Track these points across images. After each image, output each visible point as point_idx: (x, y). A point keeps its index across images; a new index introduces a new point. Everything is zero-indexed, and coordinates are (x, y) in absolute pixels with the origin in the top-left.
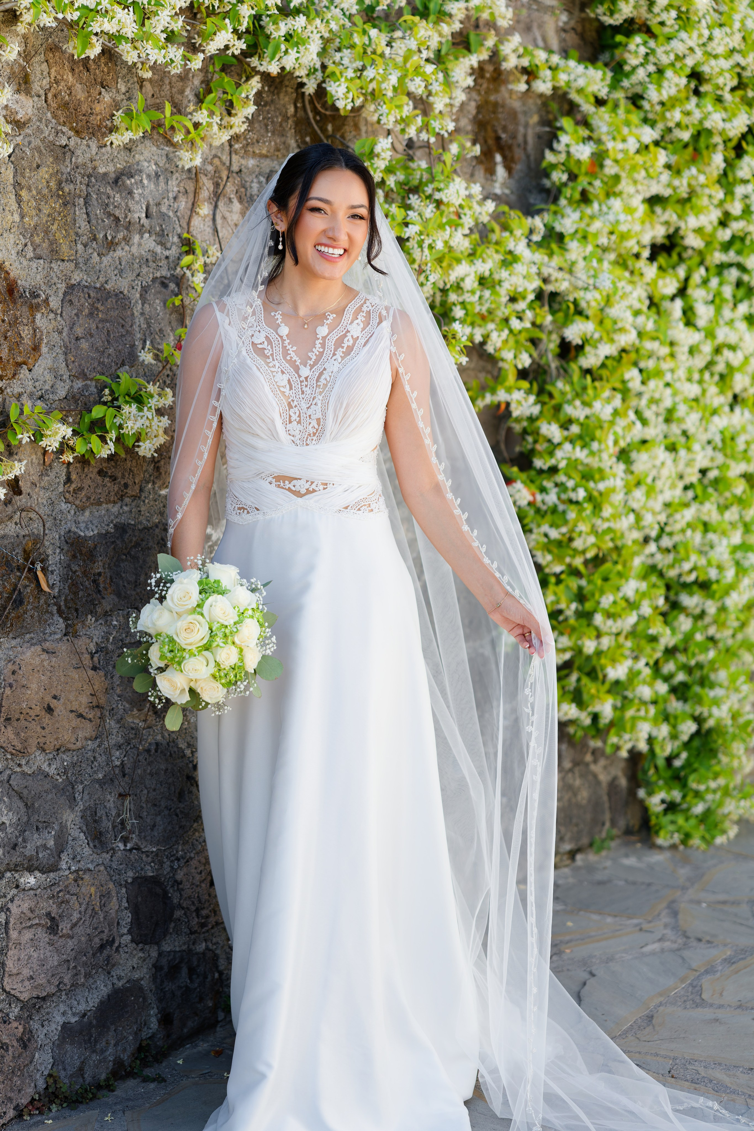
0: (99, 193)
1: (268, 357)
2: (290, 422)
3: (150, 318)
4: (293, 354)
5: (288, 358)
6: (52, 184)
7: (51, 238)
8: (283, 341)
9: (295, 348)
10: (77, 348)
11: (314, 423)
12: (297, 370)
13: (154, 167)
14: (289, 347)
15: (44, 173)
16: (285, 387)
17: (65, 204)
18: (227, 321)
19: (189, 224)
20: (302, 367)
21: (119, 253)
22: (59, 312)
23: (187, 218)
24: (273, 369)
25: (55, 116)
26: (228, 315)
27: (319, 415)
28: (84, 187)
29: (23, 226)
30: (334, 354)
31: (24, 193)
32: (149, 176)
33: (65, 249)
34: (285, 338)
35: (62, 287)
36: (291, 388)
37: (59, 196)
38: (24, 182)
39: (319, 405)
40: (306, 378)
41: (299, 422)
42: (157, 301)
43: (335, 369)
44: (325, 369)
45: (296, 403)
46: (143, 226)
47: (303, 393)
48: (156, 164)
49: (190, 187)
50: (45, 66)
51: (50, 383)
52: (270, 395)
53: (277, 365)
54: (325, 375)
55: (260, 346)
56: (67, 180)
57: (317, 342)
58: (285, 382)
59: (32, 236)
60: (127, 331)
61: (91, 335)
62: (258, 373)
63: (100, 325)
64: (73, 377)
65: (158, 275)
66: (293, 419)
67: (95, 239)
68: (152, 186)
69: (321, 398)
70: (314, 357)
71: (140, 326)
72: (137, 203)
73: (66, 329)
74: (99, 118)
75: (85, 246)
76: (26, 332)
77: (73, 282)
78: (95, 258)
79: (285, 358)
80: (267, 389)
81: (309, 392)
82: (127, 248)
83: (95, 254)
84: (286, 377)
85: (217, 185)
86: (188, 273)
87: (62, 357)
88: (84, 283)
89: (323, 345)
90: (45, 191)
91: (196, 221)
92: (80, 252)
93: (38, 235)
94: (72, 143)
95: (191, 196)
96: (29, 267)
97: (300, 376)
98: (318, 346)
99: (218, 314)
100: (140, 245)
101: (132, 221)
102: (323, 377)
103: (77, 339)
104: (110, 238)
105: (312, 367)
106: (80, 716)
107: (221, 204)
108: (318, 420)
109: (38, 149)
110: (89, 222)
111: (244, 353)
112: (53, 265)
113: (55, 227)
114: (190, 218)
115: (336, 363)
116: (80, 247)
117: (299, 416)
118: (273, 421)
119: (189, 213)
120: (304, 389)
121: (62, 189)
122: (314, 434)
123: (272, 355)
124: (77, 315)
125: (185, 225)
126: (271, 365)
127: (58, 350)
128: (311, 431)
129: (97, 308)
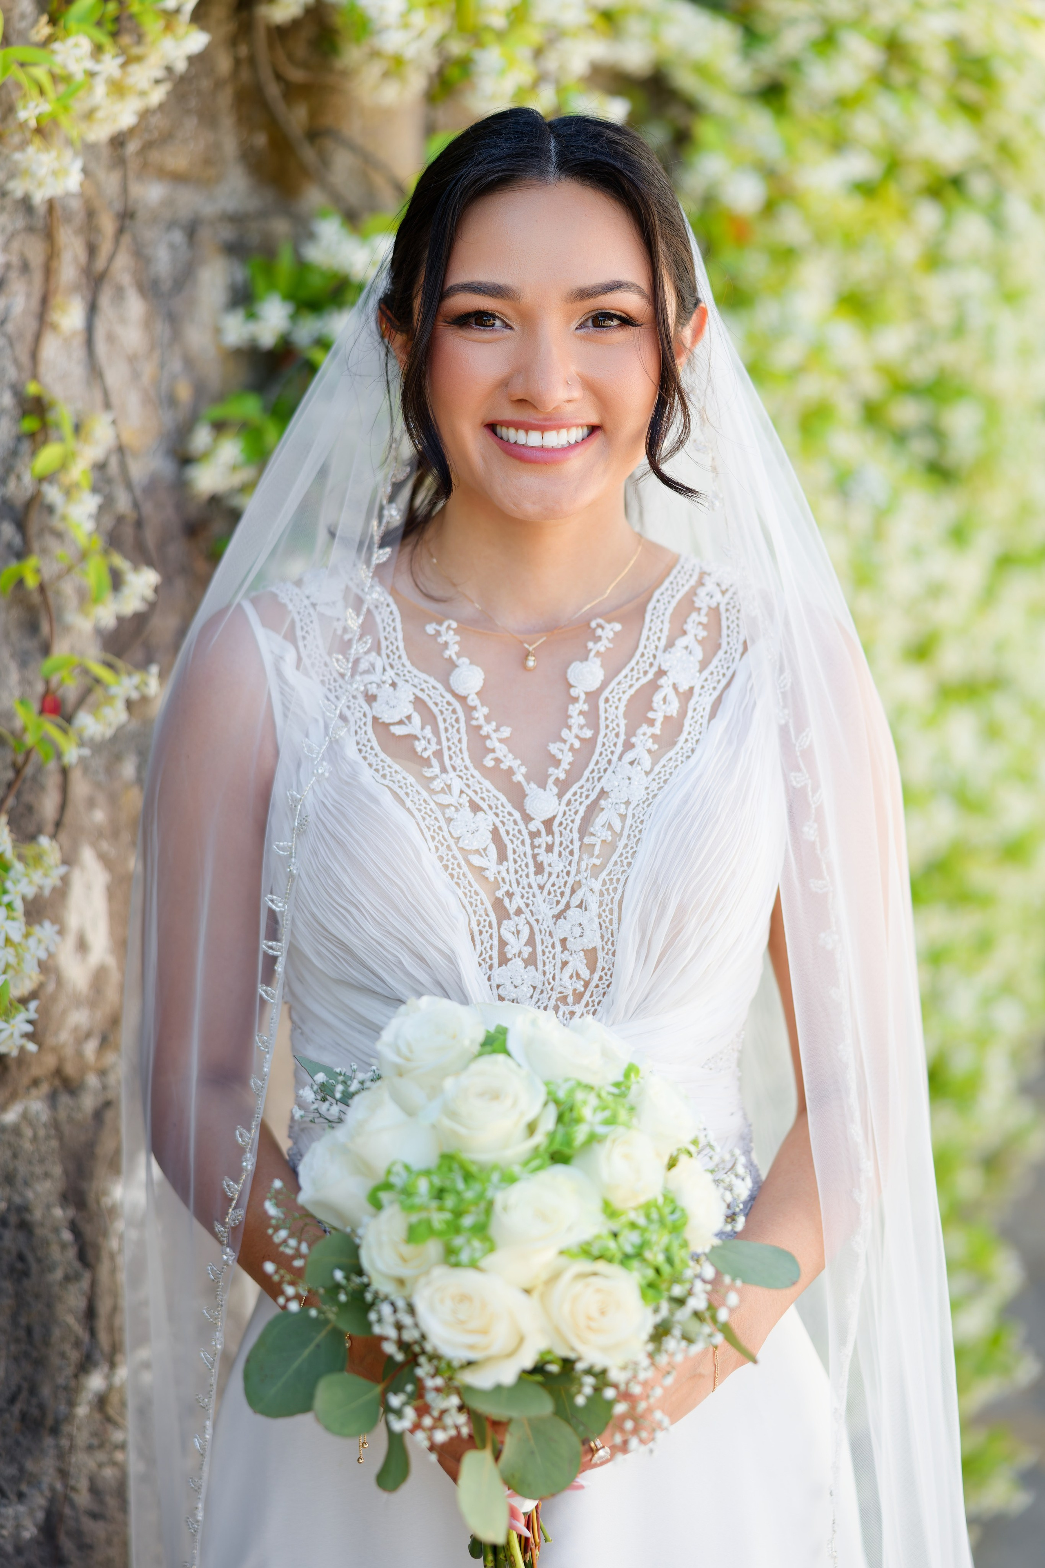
1: (427, 763)
2: (504, 960)
4: (501, 750)
5: (489, 762)
8: (469, 710)
9: (506, 732)
11: (578, 963)
12: (518, 797)
14: (487, 729)
16: (482, 852)
18: (290, 656)
19: (34, 355)
20: (532, 789)
23: (29, 337)
24: (444, 799)
26: (291, 637)
27: (593, 939)
30: (629, 746)
34: (473, 701)
36: (502, 857)
39: (594, 907)
40: (548, 824)
41: (531, 961)
43: (638, 793)
44: (603, 793)
45: (518, 901)
47: (539, 868)
49: (36, 252)
52: (440, 881)
53: (457, 785)
54: (607, 815)
55: (398, 730)
57: (574, 710)
58: (484, 839)
62: (399, 814)
66: (510, 951)
69: (597, 885)
70: (567, 758)
79: (479, 764)
80: (429, 860)
81: (559, 866)
84: (485, 822)
85: (92, 250)
86: (53, 494)
89: (592, 718)
91: (50, 348)
95: (38, 277)
97: (527, 818)
98: (577, 720)
99: (261, 634)
102: (600, 820)
105: (563, 787)
107: (105, 301)
108: (591, 956)
111: (351, 752)
114: (38, 338)
115: (637, 773)
117: (531, 942)
118: (451, 960)
119: (32, 325)
120: (543, 857)
122: (578, 997)
123: (439, 754)
125: (25, 359)
126: (437, 785)
128: (570, 986)
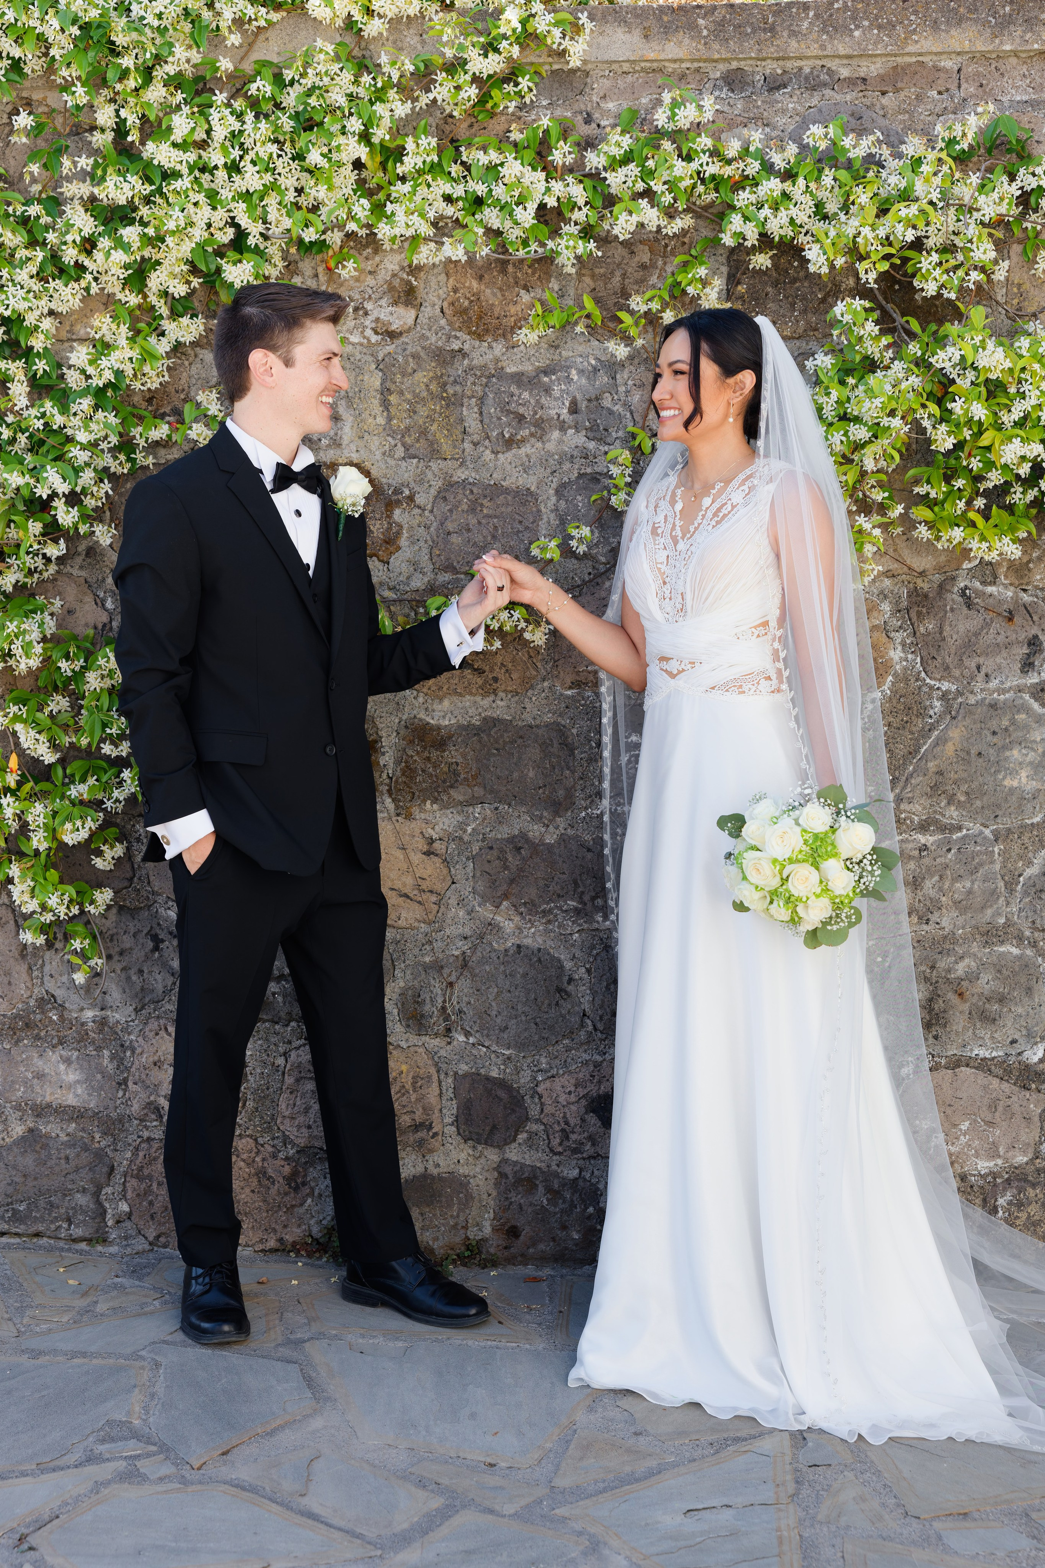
0: (498, 393)
1: (659, 535)
2: (664, 599)
3: (566, 514)
4: (678, 529)
5: (674, 533)
6: (433, 387)
7: (430, 438)
8: (675, 517)
9: (682, 523)
10: (446, 542)
11: (680, 598)
12: (676, 544)
13: (593, 362)
14: (677, 522)
15: (422, 377)
16: (662, 563)
17: (448, 405)
20: (680, 541)
21: (526, 449)
22: (429, 507)
24: (657, 547)
25: (450, 323)
27: (682, 589)
28: (478, 388)
29: (391, 428)
31: (393, 399)
32: (581, 372)
33: (446, 447)
34: (677, 514)
35: (437, 484)
36: (667, 565)
37: (443, 398)
38: (393, 387)
42: (579, 498)
45: (669, 579)
46: (564, 422)
47: (675, 567)
48: (597, 359)
50: (443, 277)
51: (406, 575)
53: (663, 542)
55: (656, 525)
56: (455, 381)
58: (664, 559)
59: (403, 436)
60: (527, 528)
61: (469, 530)
63: (484, 521)
64: (436, 571)
65: (589, 470)
66: (666, 596)
67: (488, 437)
68: (584, 381)
69: (684, 571)
70: (693, 530)
71: (549, 522)
72: (556, 399)
73: (435, 524)
74: (513, 319)
75: (475, 444)
76: (378, 526)
77: (455, 479)
78: (488, 455)
80: (646, 566)
81: (679, 566)
82: (539, 445)
83: (488, 452)
84: (665, 553)
87: (425, 551)
88: (471, 480)
90: (424, 394)
92: (467, 450)
93: (410, 436)
94: (466, 347)
96: (397, 465)
97: (676, 551)
100: (560, 442)
101: (545, 417)
102: (691, 549)
103: (449, 533)
104: (507, 436)
106: (406, 896)
108: (682, 595)
109: (415, 356)
110: (481, 421)
112: (431, 464)
113: (434, 427)
115: (705, 533)
116: (467, 445)
120: (676, 563)
121: (446, 391)
122: (681, 610)
123: (663, 532)
124: (451, 511)
127: (422, 544)
128: (679, 606)
129: (482, 505)
